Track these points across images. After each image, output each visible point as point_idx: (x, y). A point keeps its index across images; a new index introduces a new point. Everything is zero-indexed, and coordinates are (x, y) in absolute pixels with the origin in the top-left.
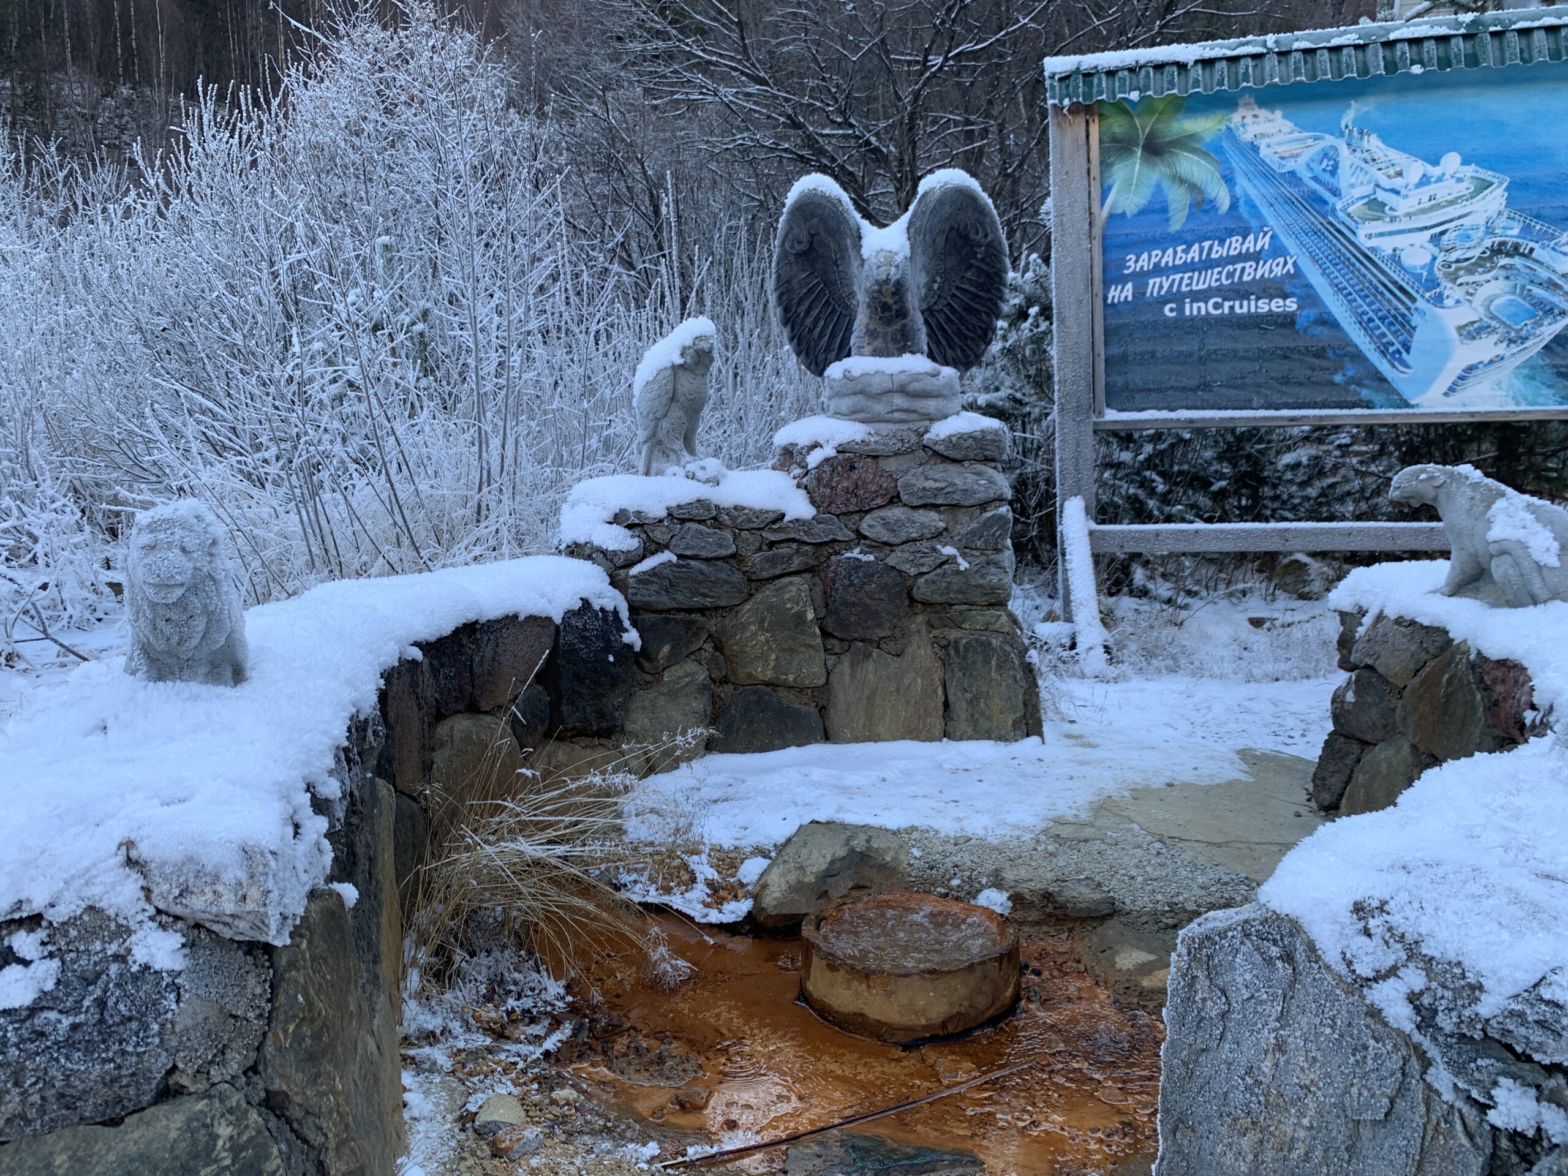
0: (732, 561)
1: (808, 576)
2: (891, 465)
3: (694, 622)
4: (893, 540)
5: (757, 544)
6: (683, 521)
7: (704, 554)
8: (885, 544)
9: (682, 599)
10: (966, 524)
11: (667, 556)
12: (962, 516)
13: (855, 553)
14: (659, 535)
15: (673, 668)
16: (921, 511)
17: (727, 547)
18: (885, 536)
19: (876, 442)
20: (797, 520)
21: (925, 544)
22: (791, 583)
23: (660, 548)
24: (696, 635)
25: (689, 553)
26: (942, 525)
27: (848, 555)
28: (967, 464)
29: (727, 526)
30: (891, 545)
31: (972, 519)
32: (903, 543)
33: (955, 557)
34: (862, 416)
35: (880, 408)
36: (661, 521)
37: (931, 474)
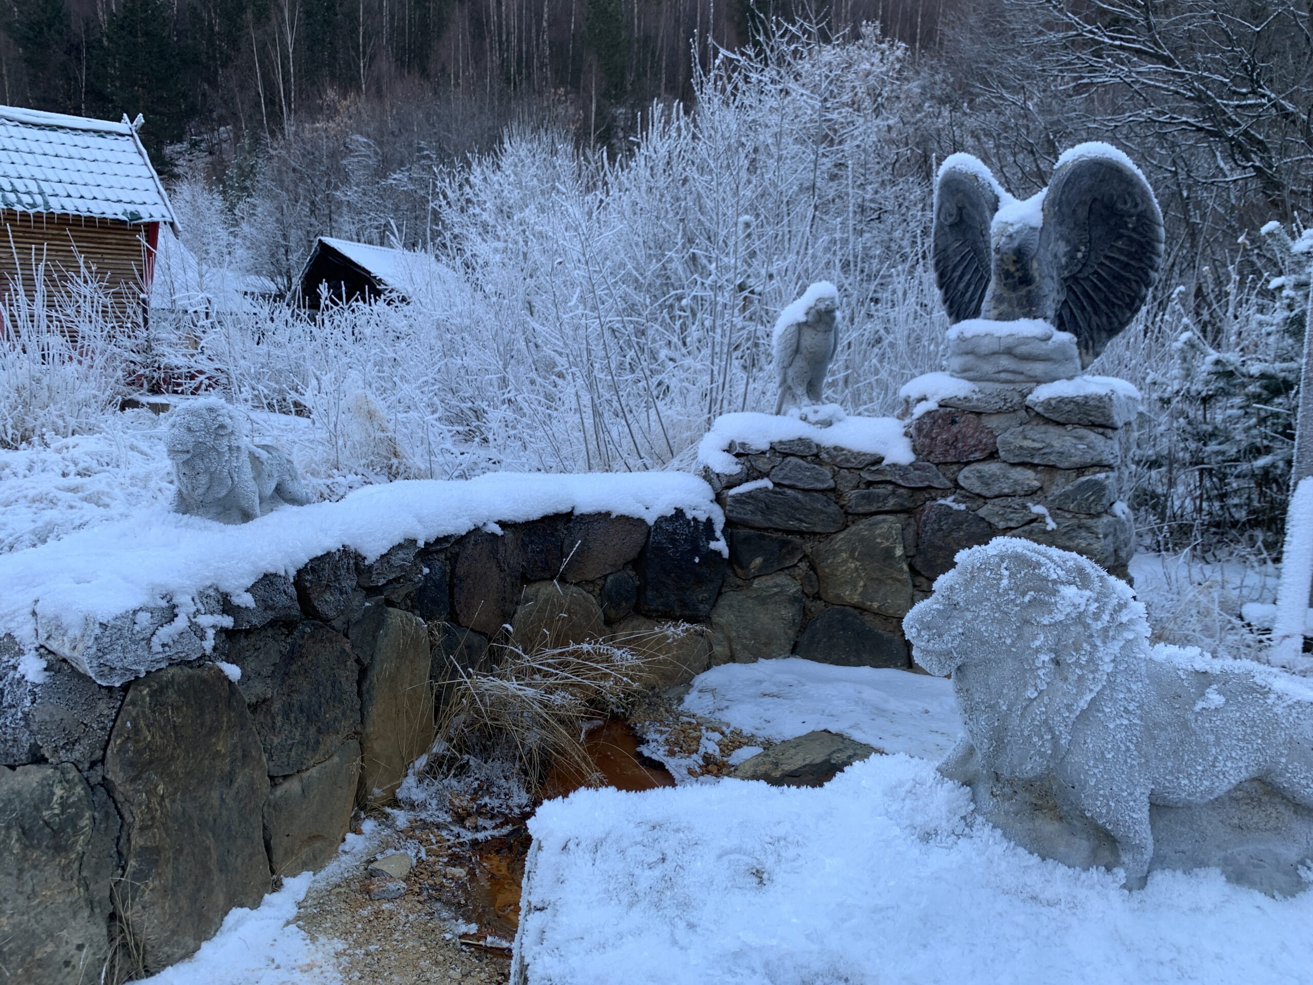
0: (830, 494)
1: (902, 516)
2: (992, 422)
3: (790, 542)
4: (985, 493)
5: (854, 482)
6: (786, 455)
7: (800, 485)
8: (979, 495)
9: (777, 520)
10: (1061, 486)
11: (766, 483)
12: (1059, 479)
13: (949, 501)
14: (762, 464)
15: (764, 578)
16: (1019, 469)
17: (823, 482)
18: (978, 488)
19: (978, 400)
20: (895, 465)
21: (1018, 500)
22: (884, 521)
23: (762, 475)
24: (791, 553)
25: (786, 482)
26: (1036, 484)
27: (942, 501)
28: (1069, 427)
29: (827, 464)
30: (985, 498)
31: (1067, 482)
32: (996, 497)
33: (1044, 516)
34: (971, 374)
35: (988, 368)
36: (763, 453)
37: (1030, 434)
